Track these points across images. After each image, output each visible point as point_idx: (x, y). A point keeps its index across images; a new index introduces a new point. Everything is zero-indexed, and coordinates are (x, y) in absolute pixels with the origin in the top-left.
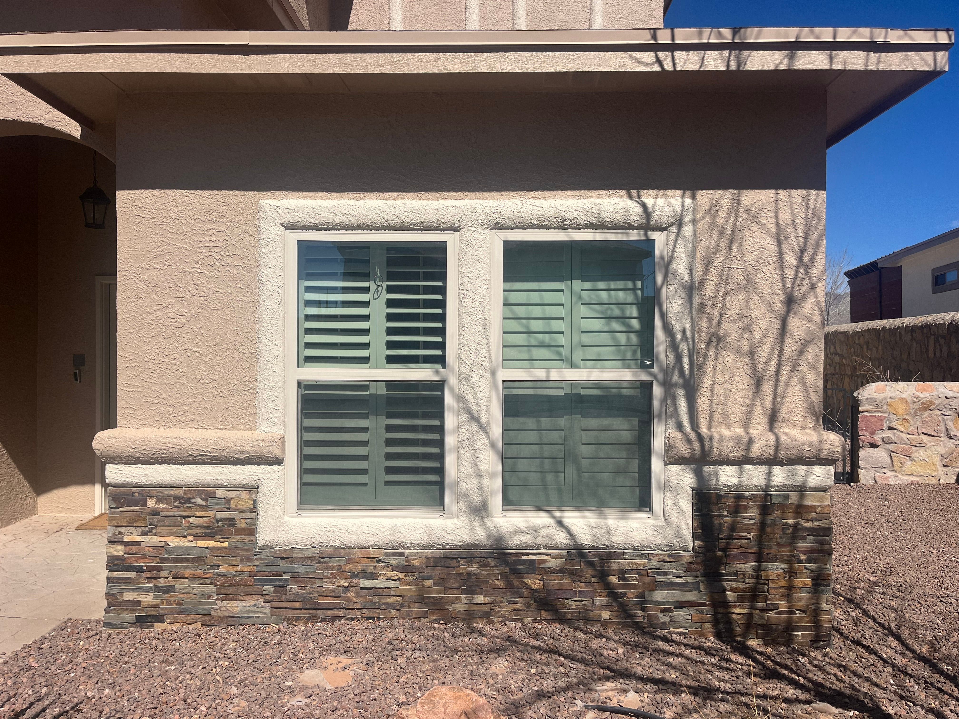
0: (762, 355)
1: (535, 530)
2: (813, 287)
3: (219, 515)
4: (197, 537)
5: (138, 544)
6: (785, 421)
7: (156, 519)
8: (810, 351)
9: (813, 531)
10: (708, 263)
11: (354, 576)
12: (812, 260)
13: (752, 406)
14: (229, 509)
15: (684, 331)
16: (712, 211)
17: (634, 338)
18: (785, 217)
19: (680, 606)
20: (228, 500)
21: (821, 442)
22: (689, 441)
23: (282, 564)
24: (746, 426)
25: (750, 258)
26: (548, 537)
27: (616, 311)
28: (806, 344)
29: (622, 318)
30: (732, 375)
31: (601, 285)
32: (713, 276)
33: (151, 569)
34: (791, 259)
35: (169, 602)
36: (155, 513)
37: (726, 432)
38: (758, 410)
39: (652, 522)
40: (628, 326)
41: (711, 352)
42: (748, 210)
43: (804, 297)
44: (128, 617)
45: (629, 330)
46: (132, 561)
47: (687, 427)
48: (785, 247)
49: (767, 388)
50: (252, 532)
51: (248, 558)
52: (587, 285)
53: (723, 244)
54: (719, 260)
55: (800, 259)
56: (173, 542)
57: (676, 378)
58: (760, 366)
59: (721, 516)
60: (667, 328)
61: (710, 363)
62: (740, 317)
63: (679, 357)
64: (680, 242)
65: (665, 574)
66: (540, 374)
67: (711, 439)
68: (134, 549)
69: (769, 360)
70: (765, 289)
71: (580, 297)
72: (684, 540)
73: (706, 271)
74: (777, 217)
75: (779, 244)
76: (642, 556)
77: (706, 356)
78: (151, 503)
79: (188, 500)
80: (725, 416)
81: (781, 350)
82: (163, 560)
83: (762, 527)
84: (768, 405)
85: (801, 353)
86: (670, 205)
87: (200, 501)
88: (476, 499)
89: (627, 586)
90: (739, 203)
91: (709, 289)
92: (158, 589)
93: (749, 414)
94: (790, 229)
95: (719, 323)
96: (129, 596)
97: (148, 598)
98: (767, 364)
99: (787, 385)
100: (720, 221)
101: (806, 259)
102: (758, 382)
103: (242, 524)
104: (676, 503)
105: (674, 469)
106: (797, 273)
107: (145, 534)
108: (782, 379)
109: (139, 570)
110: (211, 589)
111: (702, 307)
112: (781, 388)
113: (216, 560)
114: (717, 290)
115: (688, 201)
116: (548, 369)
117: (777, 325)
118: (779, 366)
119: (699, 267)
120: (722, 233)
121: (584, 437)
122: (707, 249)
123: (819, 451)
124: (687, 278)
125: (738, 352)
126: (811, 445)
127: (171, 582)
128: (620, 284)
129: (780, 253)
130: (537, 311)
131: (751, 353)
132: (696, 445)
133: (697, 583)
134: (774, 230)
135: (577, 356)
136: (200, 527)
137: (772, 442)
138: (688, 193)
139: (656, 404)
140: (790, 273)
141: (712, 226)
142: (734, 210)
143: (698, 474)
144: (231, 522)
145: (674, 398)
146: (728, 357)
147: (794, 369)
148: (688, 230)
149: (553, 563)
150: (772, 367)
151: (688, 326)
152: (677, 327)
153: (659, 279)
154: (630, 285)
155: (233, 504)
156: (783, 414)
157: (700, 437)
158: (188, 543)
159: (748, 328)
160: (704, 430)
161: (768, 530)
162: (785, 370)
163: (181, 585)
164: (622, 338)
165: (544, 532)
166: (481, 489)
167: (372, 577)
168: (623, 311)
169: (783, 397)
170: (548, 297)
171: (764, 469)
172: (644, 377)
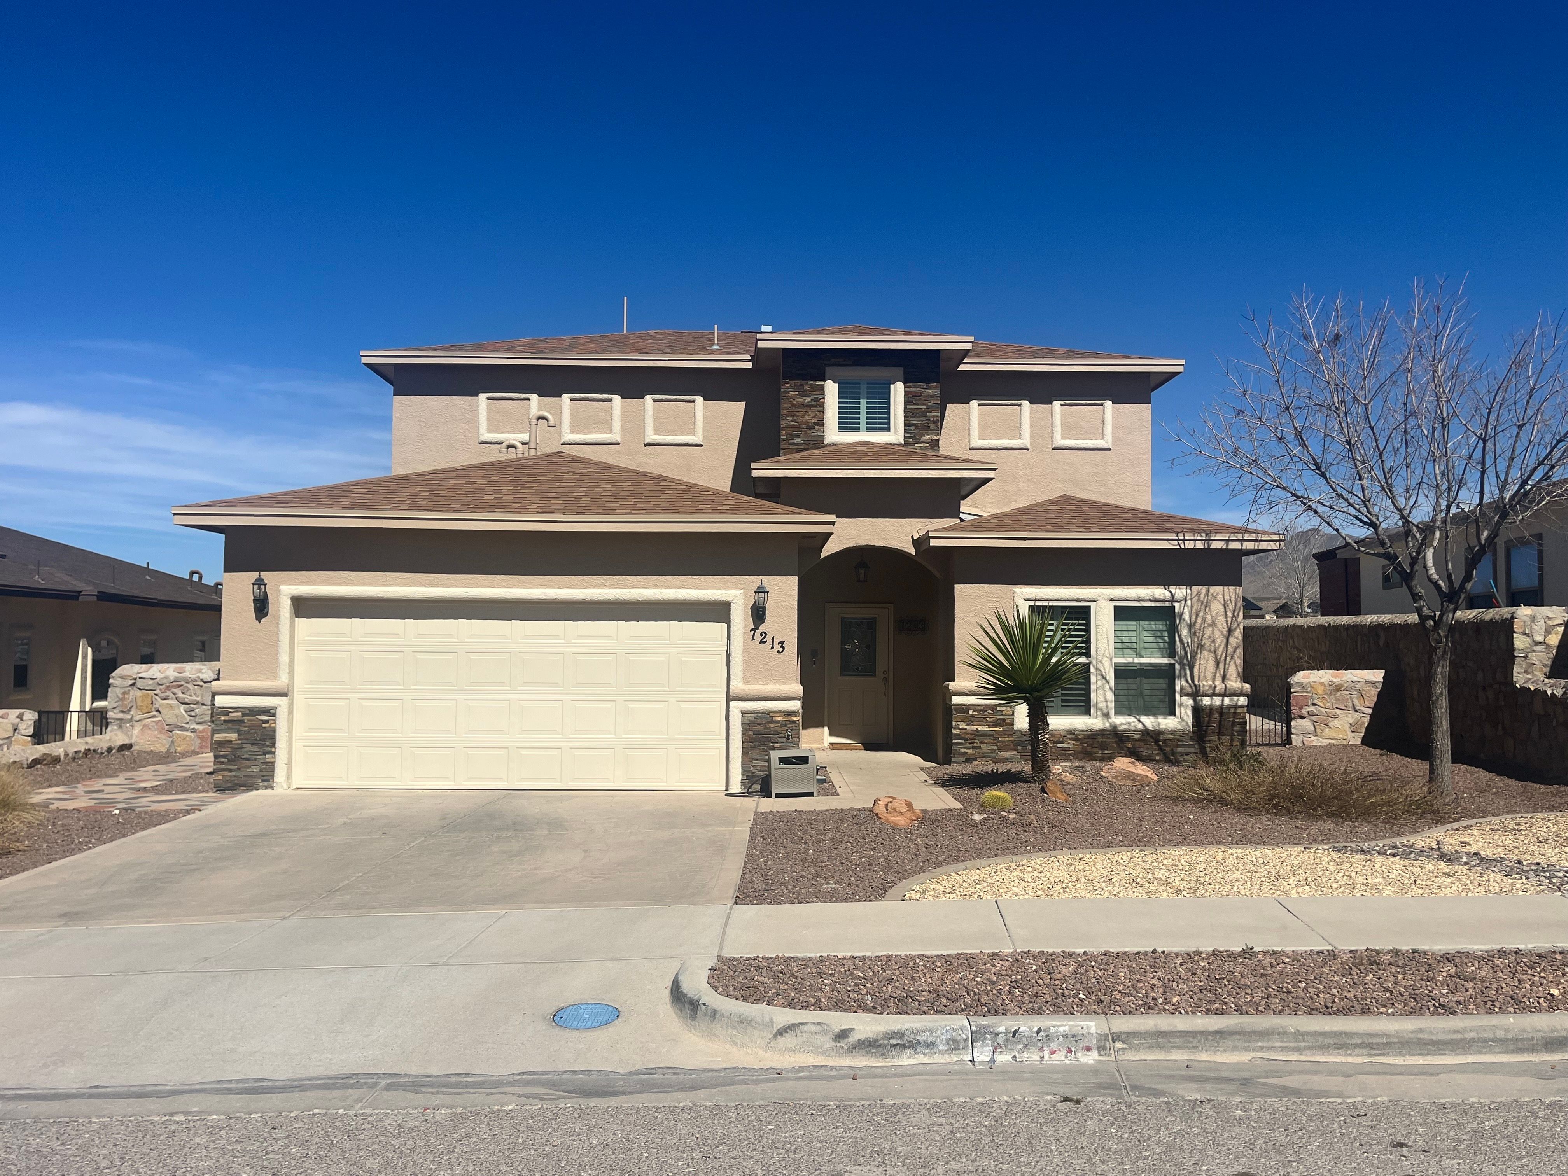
0: (1219, 652)
1: (1130, 723)
2: (1238, 625)
3: (999, 717)
4: (989, 726)
5: (966, 729)
6: (1228, 679)
7: (973, 719)
8: (1238, 651)
9: (1239, 723)
10: (1197, 616)
11: (1054, 742)
12: (1238, 615)
13: (1216, 673)
14: (1002, 715)
15: (1188, 643)
16: (1199, 594)
17: (1166, 645)
18: (1227, 597)
19: (1187, 754)
20: (1002, 711)
21: (1242, 687)
22: (1191, 687)
23: (1025, 737)
24: (1213, 682)
25: (1214, 613)
26: (1135, 726)
27: (1159, 634)
28: (1236, 648)
29: (1162, 637)
30: (1207, 661)
31: (1153, 623)
32: (1199, 621)
33: (971, 739)
34: (1230, 614)
35: (979, 753)
36: (973, 716)
37: (1205, 683)
38: (1218, 674)
39: (1176, 720)
40: (1164, 640)
41: (1199, 651)
42: (1212, 594)
43: (1235, 629)
44: (963, 759)
45: (1165, 642)
46: (963, 736)
47: (1190, 682)
48: (1227, 609)
49: (1221, 666)
50: (1012, 724)
51: (1011, 735)
52: (1147, 623)
53: (1203, 608)
54: (1201, 614)
55: (1233, 614)
56: (980, 728)
57: (1185, 661)
58: (1219, 657)
59: (1204, 718)
60: (1181, 641)
61: (1199, 656)
62: (1210, 637)
63: (1186, 653)
64: (1186, 607)
65: (1182, 741)
66: (1130, 660)
67: (1200, 686)
68: (964, 731)
69: (1222, 654)
70: (1220, 626)
71: (1144, 628)
72: (1189, 727)
73: (1196, 619)
74: (1224, 597)
75: (1225, 608)
76: (1172, 734)
77: (1197, 653)
78: (971, 712)
79: (986, 711)
80: (1205, 677)
81: (1227, 651)
82: (976, 735)
83: (1220, 722)
84: (1222, 673)
85: (1235, 652)
86: (1182, 593)
87: (990, 712)
88: (1105, 711)
89: (1166, 746)
90: (1209, 591)
91: (1198, 626)
92: (974, 748)
93: (1215, 676)
94: (1229, 602)
95: (1202, 640)
96: (962, 750)
97: (970, 751)
98: (1221, 656)
99: (1229, 665)
100: (1202, 599)
101: (1236, 614)
102: (1218, 663)
103: (1008, 721)
104: (1186, 712)
105: (1184, 698)
106: (1232, 619)
107: (968, 725)
108: (1227, 662)
109: (966, 740)
110: (996, 748)
111: (1195, 633)
112: (1227, 666)
113: (997, 736)
114: (1201, 627)
115: (1189, 591)
116: (1133, 658)
117: (1225, 640)
118: (1226, 657)
119: (1194, 617)
120: (1202, 603)
121: (1146, 687)
122: (1196, 610)
123: (1242, 691)
124: (1189, 622)
125: (1210, 651)
126: (1239, 688)
127: (979, 745)
128: (1160, 623)
129: (1226, 612)
130: (1126, 634)
131: (1215, 652)
132: (1194, 688)
133: (1194, 745)
134: (1223, 602)
135: (1143, 653)
136: (990, 722)
137: (1224, 687)
138: (1188, 588)
139: (1177, 672)
140: (1229, 620)
141: (1198, 600)
142: (1207, 594)
143: (1195, 700)
144: (1004, 720)
145: (1185, 670)
146: (1206, 653)
147: (1232, 658)
148: (1189, 602)
149: (1136, 737)
150: (1223, 658)
151: (1190, 641)
152: (1185, 641)
153: (1178, 622)
154: (1164, 623)
155: (1004, 713)
156: (1228, 676)
157: (1195, 685)
158: (986, 728)
159: (1213, 642)
160: (1196, 683)
161: (1223, 723)
162: (1228, 659)
163: (983, 746)
164: (1162, 645)
165: (1133, 724)
166: (1107, 706)
167: (1062, 743)
168: (1162, 634)
169: (1228, 669)
170: (1130, 628)
171: (1220, 698)
172: (1173, 662)
